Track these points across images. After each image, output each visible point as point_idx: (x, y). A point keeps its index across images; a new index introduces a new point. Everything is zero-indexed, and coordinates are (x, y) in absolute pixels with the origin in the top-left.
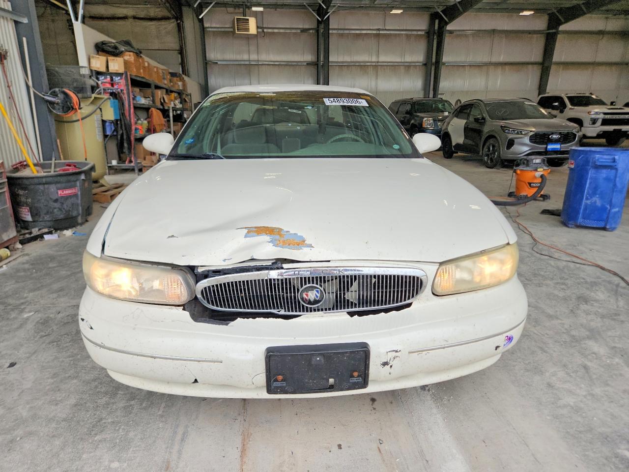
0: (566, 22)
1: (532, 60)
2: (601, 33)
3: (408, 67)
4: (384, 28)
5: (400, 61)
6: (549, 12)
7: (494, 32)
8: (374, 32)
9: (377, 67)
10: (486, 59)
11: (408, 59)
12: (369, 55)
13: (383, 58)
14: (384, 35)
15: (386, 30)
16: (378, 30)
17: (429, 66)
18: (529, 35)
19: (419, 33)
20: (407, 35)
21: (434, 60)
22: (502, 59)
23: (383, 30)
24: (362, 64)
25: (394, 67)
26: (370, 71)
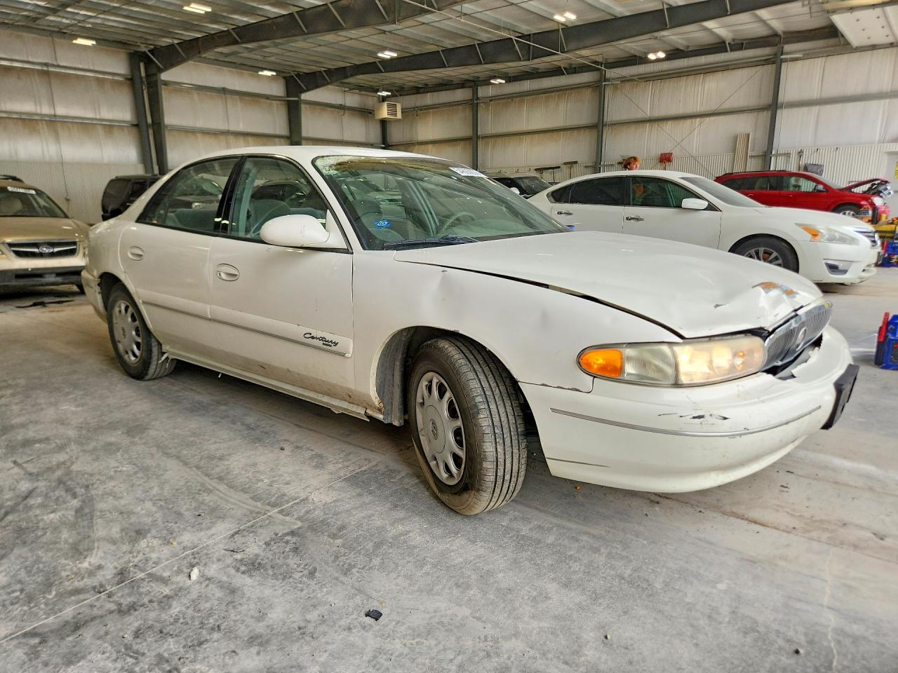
0: (308, 90)
1: (278, 132)
2: (341, 107)
3: (110, 127)
4: (55, 63)
5: (94, 117)
6: (287, 75)
7: (224, 91)
8: (39, 67)
9: (54, 123)
10: (222, 126)
11: (106, 114)
12: (35, 102)
13: (61, 111)
14: (57, 74)
15: (59, 66)
16: (46, 65)
17: (144, 128)
18: (268, 101)
19: (116, 78)
20: (98, 79)
21: (149, 121)
22: (241, 127)
23: (53, 66)
24: (24, 117)
25: (85, 126)
26: (43, 128)
